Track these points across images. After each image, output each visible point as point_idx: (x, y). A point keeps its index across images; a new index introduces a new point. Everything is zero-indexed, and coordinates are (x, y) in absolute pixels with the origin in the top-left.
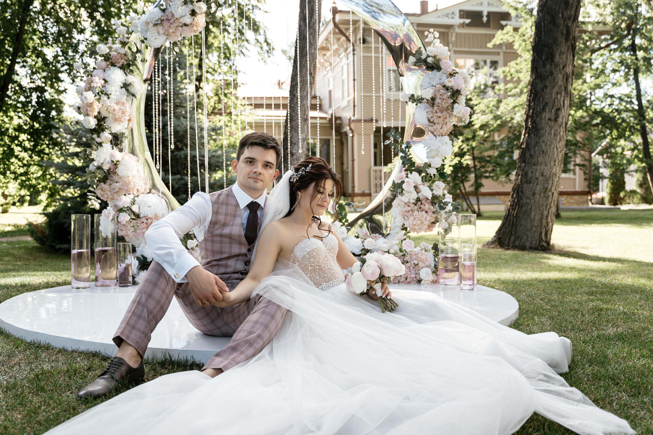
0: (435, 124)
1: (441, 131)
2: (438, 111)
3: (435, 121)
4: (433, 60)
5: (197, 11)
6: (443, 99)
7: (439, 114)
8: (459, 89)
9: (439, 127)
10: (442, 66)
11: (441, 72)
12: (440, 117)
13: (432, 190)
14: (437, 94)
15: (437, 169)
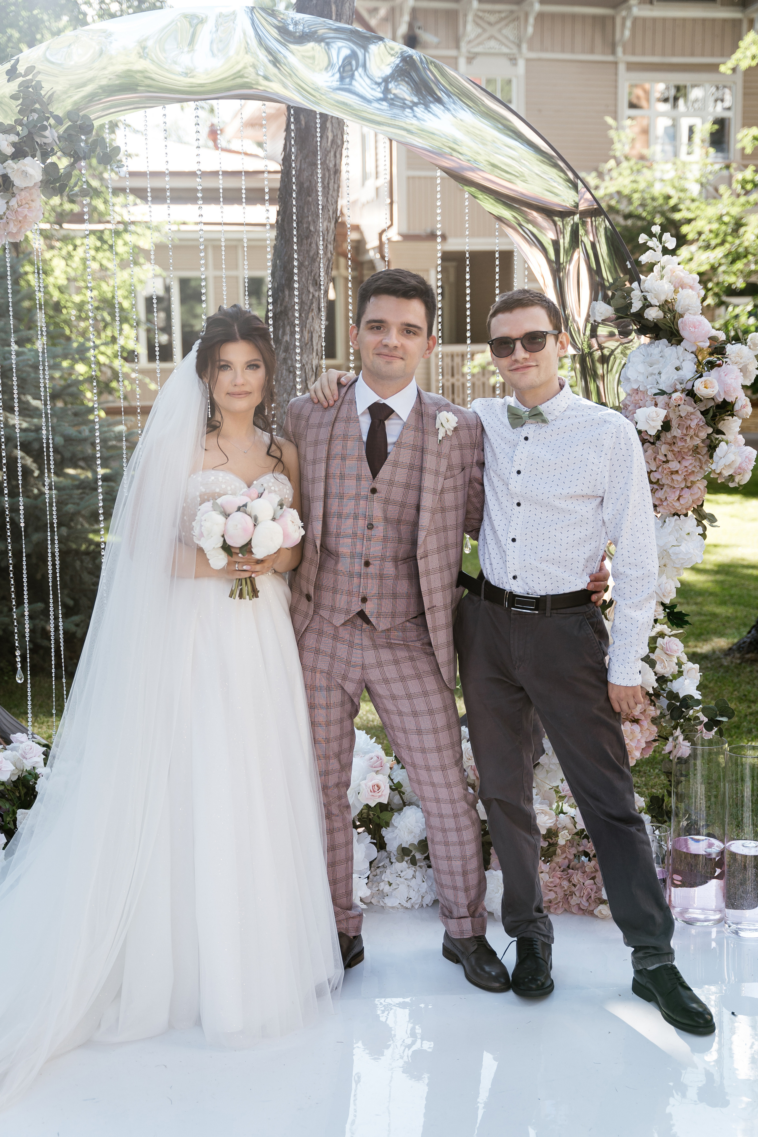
0: (662, 487)
1: (677, 504)
2: (670, 456)
3: (664, 481)
4: (661, 314)
5: (17, 181)
6: (689, 427)
7: (674, 465)
8: (729, 400)
9: (673, 496)
10: (683, 333)
11: (680, 348)
12: (677, 472)
13: (652, 664)
14: (672, 416)
15: (663, 604)
